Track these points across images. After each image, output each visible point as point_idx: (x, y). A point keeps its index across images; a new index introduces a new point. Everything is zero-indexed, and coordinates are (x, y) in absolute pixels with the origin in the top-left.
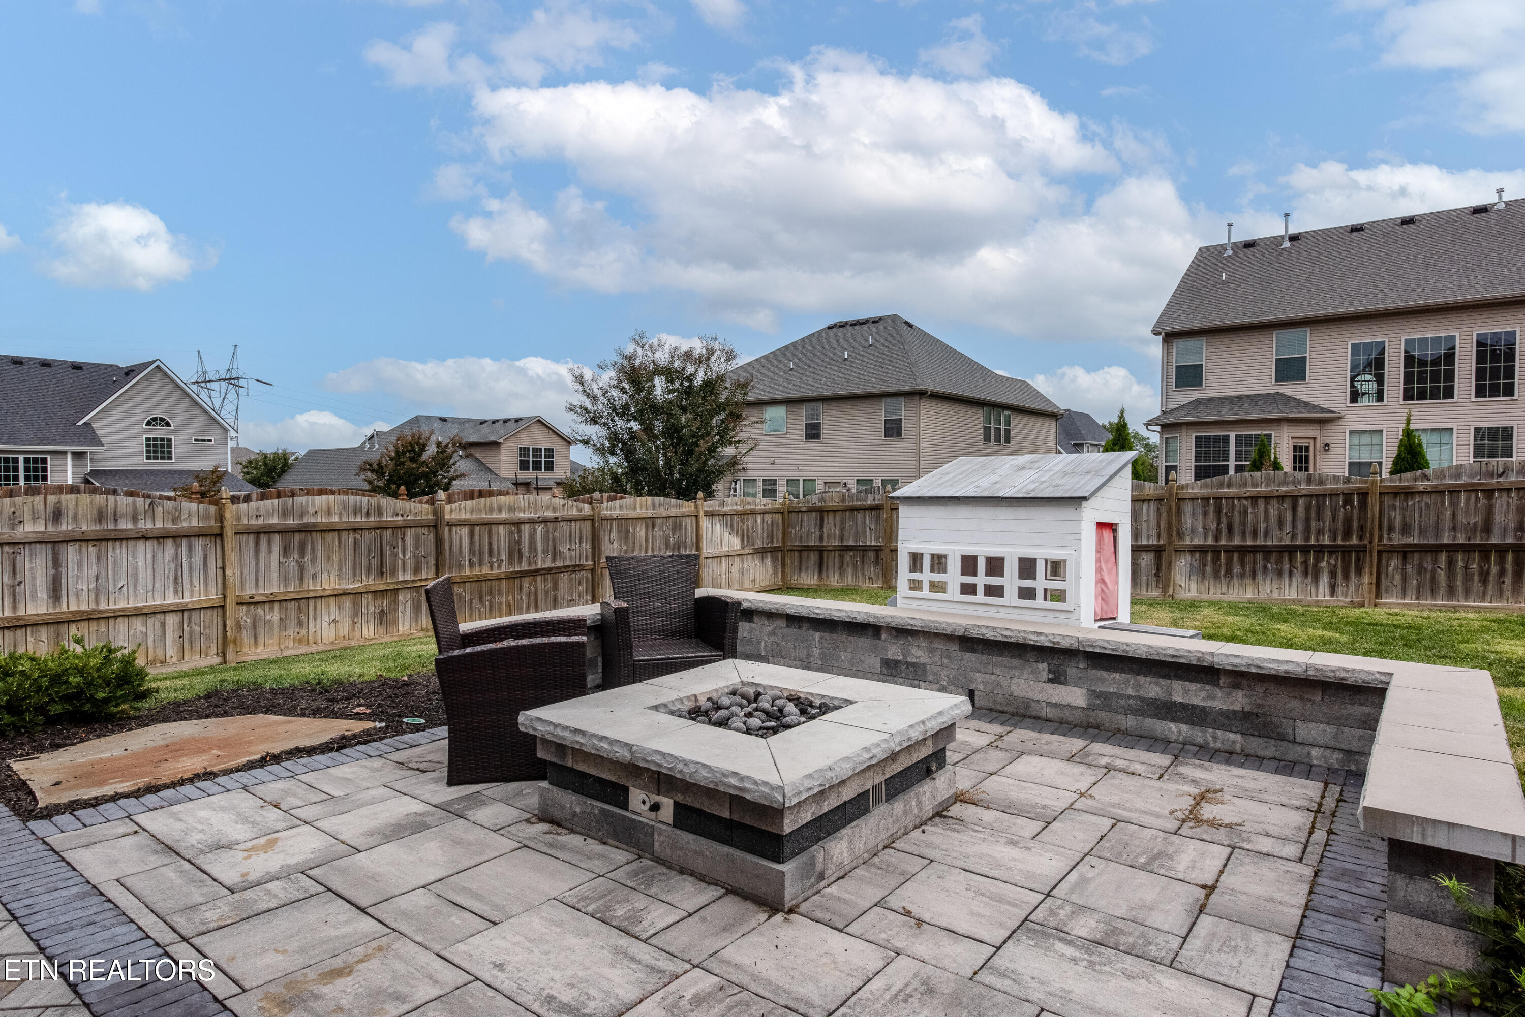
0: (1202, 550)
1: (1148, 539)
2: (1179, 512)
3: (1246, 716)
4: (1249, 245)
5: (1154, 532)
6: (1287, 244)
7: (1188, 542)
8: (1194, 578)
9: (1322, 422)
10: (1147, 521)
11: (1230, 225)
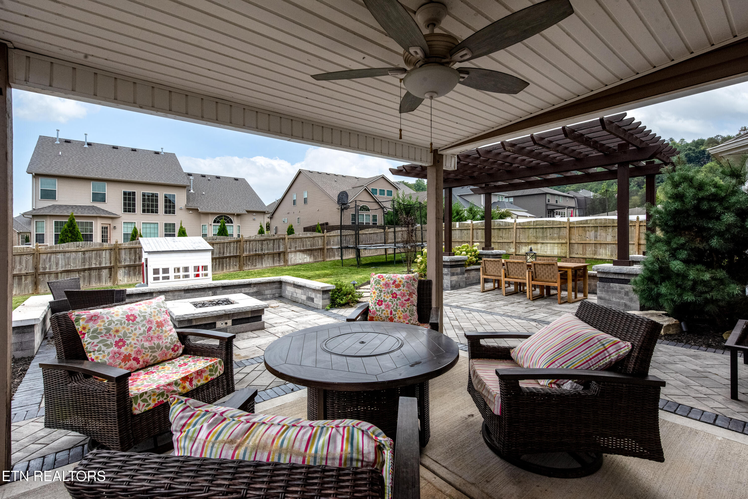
0: (129, 266)
1: (106, 264)
2: (119, 254)
3: (256, 292)
4: (67, 141)
5: (108, 262)
6: (86, 146)
7: (123, 264)
8: (126, 276)
9: (112, 218)
10: (105, 258)
11: (58, 130)
